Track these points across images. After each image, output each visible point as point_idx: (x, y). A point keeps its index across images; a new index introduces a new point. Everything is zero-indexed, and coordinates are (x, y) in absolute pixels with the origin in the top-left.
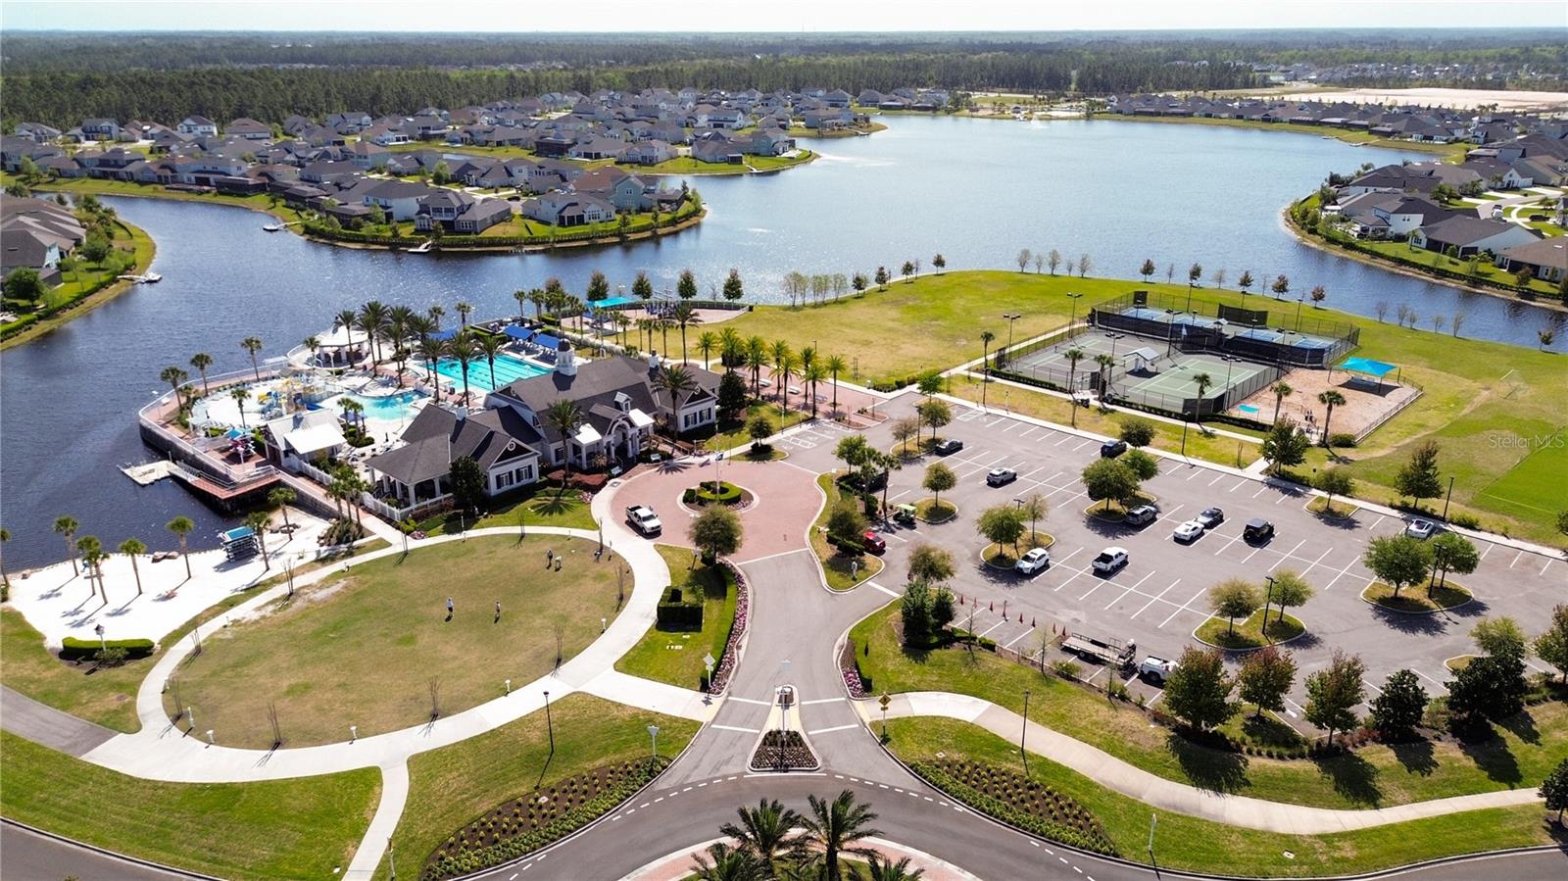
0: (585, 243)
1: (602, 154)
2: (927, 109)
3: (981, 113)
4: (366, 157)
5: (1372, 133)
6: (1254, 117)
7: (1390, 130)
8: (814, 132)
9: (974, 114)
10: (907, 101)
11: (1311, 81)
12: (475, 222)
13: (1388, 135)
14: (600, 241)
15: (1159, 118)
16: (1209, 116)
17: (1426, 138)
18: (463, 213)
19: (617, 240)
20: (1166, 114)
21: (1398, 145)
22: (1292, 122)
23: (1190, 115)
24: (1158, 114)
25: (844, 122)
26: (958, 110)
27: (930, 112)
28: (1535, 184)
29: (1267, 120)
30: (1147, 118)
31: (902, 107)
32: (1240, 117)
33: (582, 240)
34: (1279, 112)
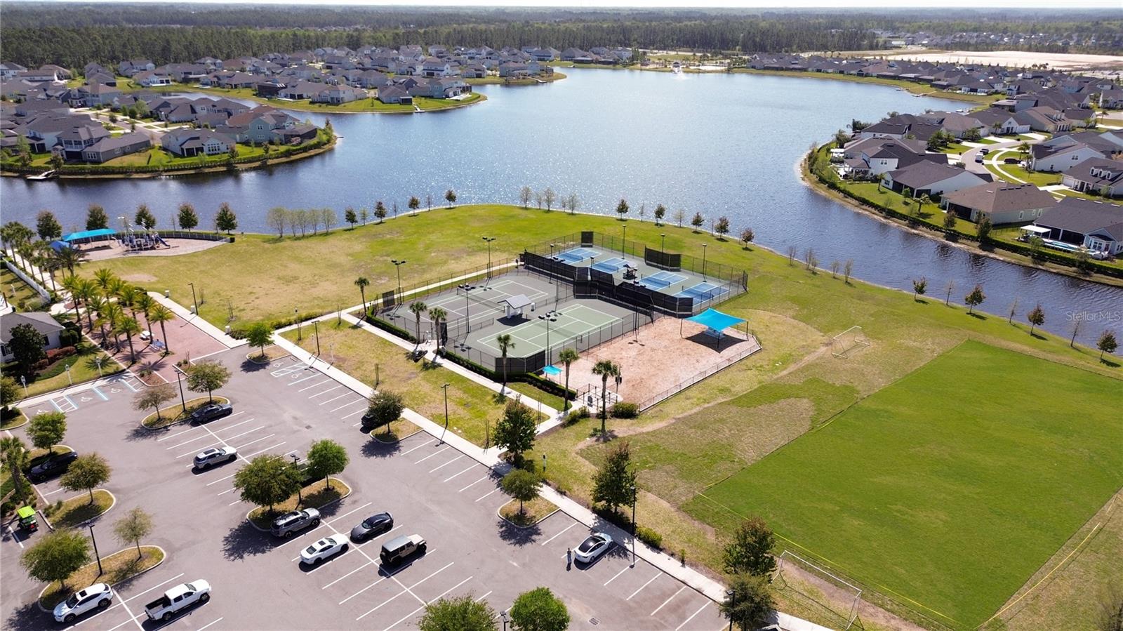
0: (192, 172)
1: (305, 96)
2: (609, 63)
3: (651, 66)
4: (97, 96)
5: (933, 86)
6: (852, 72)
7: (945, 83)
8: (503, 80)
9: (644, 67)
10: (595, 57)
11: (923, 45)
12: (98, 153)
13: (943, 87)
14: (207, 170)
15: (782, 73)
16: (819, 71)
17: (972, 90)
18: (91, 145)
19: (224, 169)
20: (787, 69)
21: (948, 96)
22: (878, 76)
23: (805, 70)
24: (782, 69)
25: (529, 72)
26: (633, 65)
27: (611, 66)
28: (1032, 130)
29: (861, 74)
30: (773, 72)
31: (591, 62)
32: (842, 72)
33: (190, 169)
34: (871, 70)
